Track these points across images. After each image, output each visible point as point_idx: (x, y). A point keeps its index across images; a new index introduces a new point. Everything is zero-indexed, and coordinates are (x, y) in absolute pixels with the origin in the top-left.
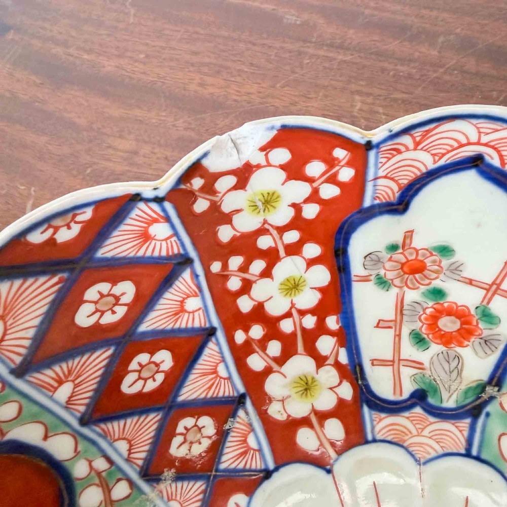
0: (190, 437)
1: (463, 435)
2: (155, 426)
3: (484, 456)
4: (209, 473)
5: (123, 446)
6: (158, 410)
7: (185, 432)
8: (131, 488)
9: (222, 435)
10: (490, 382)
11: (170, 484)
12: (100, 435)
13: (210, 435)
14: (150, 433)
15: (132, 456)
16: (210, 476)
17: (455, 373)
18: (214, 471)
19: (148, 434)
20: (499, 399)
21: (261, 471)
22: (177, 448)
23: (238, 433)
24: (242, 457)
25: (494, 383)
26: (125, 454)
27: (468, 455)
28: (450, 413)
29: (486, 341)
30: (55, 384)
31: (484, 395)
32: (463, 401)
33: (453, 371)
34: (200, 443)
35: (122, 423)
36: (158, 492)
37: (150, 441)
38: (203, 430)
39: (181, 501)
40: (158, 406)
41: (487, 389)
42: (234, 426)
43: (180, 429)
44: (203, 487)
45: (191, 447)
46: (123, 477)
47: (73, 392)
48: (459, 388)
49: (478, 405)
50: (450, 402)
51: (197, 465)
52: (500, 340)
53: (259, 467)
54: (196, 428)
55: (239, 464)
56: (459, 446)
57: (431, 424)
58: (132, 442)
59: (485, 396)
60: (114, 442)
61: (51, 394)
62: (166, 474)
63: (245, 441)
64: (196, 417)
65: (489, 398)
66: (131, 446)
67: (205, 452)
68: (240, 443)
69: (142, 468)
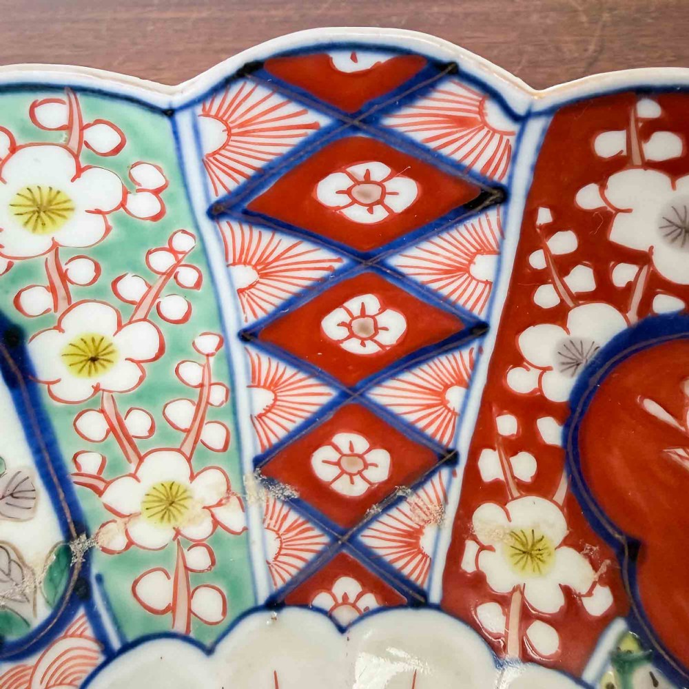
1: (86, 638)
3: (131, 637)
10: (69, 537)
17: (16, 570)
20: (97, 546)
25: (74, 534)
27: (110, 655)
28: (50, 626)
29: (12, 495)
31: (75, 561)
32: (56, 593)
33: (10, 570)
41: (72, 548)
48: (37, 584)
49: (78, 580)
50: (40, 613)
52: (28, 478)
56: (91, 658)
57: (36, 667)
59: (78, 560)
65: (84, 557)
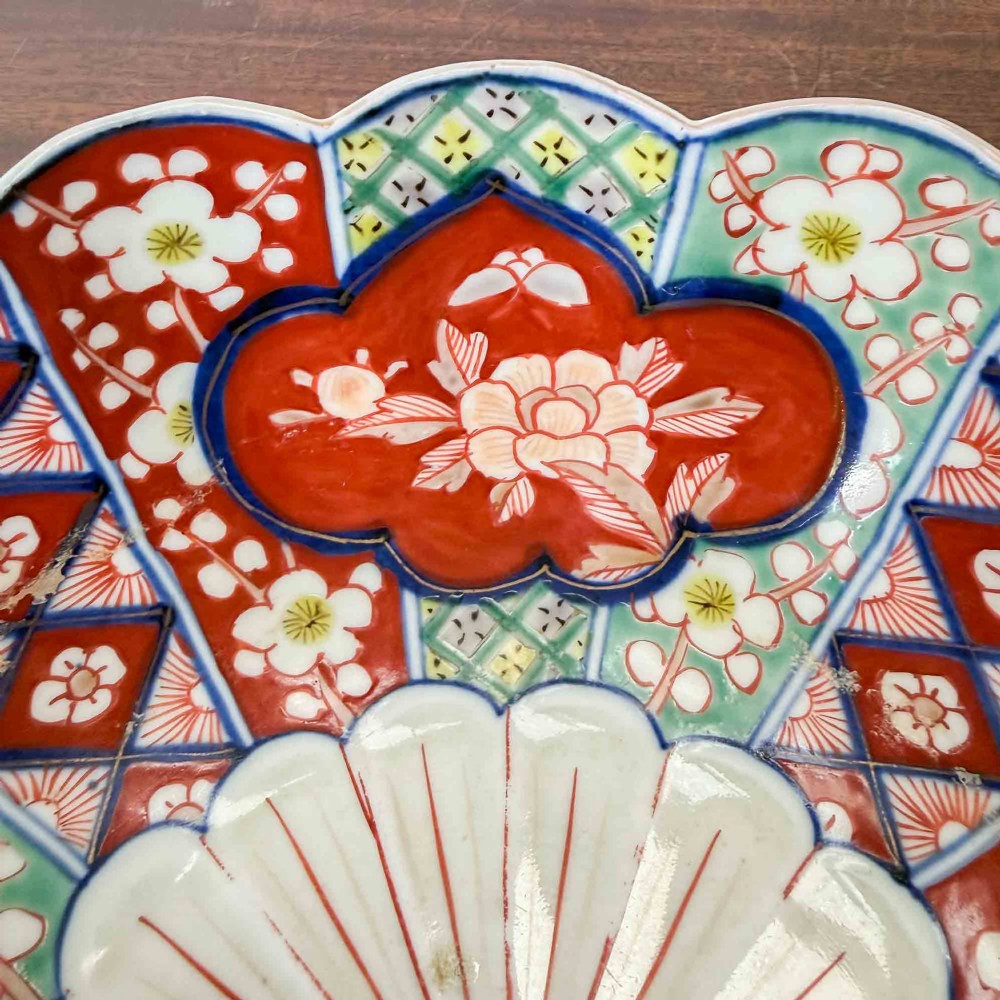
0: (922, 705)
2: (924, 634)
4: (869, 756)
5: (880, 587)
6: (955, 630)
7: (928, 692)
8: (815, 622)
9: (943, 767)
11: (834, 688)
12: (892, 542)
13: (937, 743)
14: (912, 628)
15: (867, 608)
16: (865, 759)
18: (875, 764)
19: (908, 625)
21: (903, 860)
22: (896, 686)
23: (958, 800)
24: (914, 816)
26: (867, 596)
30: (974, 437)
34: (915, 727)
35: (920, 573)
36: (817, 669)
37: (898, 633)
38: (940, 727)
39: (812, 713)
40: (963, 629)
42: (967, 787)
43: (932, 682)
44: (843, 750)
45: (903, 710)
46: (829, 602)
47: (962, 471)
51: (876, 730)
53: (909, 854)
54: (940, 712)
55: (901, 812)
58: (889, 601)
60: (885, 568)
61: (956, 435)
62: (849, 675)
63: (946, 818)
64: (961, 708)
66: (883, 600)
67: (903, 740)
68: (940, 807)
69: (850, 630)
